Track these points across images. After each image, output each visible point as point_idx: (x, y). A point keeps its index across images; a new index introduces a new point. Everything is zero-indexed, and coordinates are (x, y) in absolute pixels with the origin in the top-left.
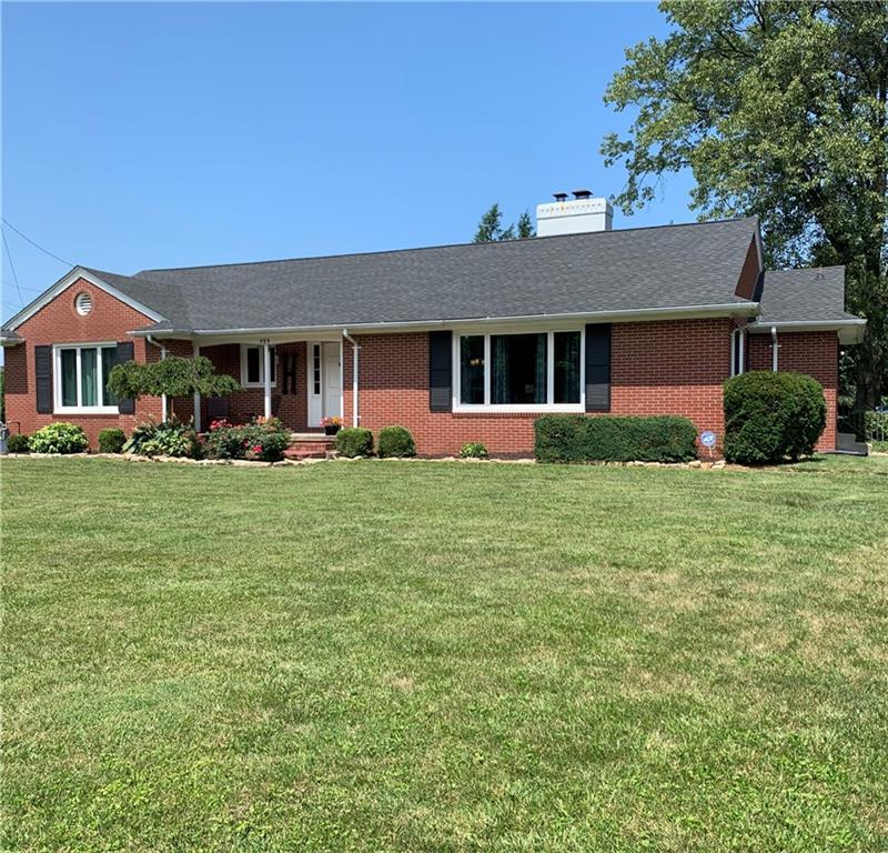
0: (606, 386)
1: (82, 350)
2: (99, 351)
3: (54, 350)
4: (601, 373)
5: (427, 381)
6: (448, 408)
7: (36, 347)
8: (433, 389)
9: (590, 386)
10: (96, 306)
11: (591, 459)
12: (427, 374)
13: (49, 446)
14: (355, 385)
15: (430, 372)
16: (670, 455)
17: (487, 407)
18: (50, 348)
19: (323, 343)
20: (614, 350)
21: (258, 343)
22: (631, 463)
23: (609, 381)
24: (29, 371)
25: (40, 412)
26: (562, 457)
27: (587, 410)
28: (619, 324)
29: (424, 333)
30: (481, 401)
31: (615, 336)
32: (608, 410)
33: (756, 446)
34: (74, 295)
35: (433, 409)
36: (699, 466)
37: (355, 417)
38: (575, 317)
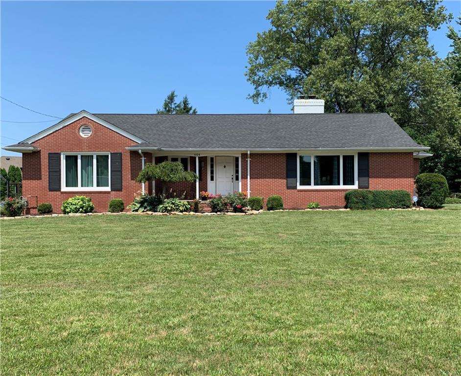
0: (367, 178)
1: (82, 156)
2: (95, 157)
3: (62, 156)
4: (365, 173)
5: (285, 175)
6: (295, 188)
7: (49, 154)
8: (288, 179)
9: (361, 178)
10: (95, 133)
11: (375, 207)
12: (285, 172)
13: (79, 209)
14: (249, 177)
15: (287, 171)
16: (405, 205)
17: (312, 187)
18: (59, 154)
19: (216, 156)
20: (370, 163)
21: (194, 156)
22: (390, 209)
23: (368, 176)
24: (43, 167)
25: (50, 190)
26: (363, 207)
27: (359, 188)
28: (372, 153)
29: (283, 154)
30: (310, 184)
31: (370, 158)
32: (368, 188)
33: (437, 201)
34: (79, 126)
35: (288, 188)
36: (415, 210)
37: (249, 192)
38: (353, 149)
